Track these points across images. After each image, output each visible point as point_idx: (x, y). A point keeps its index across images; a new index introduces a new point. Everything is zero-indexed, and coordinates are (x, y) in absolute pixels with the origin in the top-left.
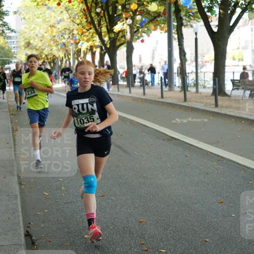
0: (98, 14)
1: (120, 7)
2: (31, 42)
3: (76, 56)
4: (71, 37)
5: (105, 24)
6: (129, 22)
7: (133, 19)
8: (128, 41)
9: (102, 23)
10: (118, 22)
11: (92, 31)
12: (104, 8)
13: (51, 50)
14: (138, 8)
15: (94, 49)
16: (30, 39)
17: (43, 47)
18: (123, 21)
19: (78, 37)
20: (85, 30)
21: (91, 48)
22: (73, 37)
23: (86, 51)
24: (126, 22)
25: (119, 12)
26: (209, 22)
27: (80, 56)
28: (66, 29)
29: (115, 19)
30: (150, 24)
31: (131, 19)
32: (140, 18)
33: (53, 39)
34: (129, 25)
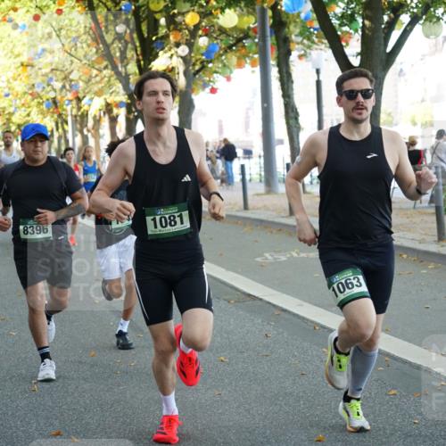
0: (119, 37)
1: (163, 21)
3: (78, 126)
4: (68, 87)
5: (135, 57)
6: (183, 51)
7: (190, 45)
8: (181, 91)
9: (129, 55)
10: (161, 53)
11: (107, 72)
12: (131, 26)
13: (28, 115)
14: (200, 22)
15: (115, 111)
17: (12, 110)
18: (170, 49)
20: (94, 72)
21: (108, 108)
22: (71, 86)
23: (98, 114)
24: (176, 52)
25: (162, 31)
26: (342, 46)
27: (86, 126)
28: (57, 70)
29: (155, 45)
30: (229, 55)
31: (186, 44)
32: (206, 43)
33: (30, 92)
34: (182, 57)
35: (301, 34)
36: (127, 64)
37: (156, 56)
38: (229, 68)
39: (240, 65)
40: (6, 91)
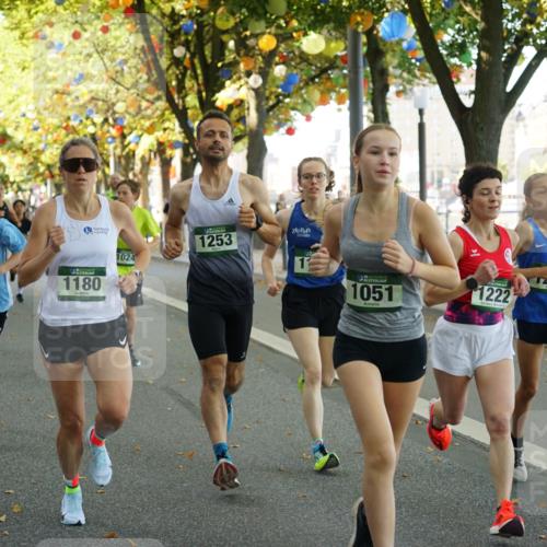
0: (176, 62)
1: (231, 44)
2: (10, 131)
4: (111, 120)
5: (196, 88)
6: (256, 82)
7: (264, 74)
8: (251, 131)
9: (187, 85)
10: (228, 83)
11: (162, 104)
12: (192, 49)
14: (278, 46)
15: (169, 152)
16: (7, 123)
17: (41, 146)
18: (239, 78)
19: (128, 120)
20: (144, 104)
21: (161, 148)
22: (115, 120)
23: (147, 156)
24: (247, 83)
25: (230, 57)
26: (452, 83)
27: (133, 169)
28: (98, 100)
29: (220, 73)
30: (311, 88)
31: (260, 73)
32: (284, 73)
33: (64, 125)
34: (253, 89)
35: (400, 66)
36: (186, 96)
37: (222, 86)
38: (310, 104)
39: (324, 102)
40: (36, 123)
